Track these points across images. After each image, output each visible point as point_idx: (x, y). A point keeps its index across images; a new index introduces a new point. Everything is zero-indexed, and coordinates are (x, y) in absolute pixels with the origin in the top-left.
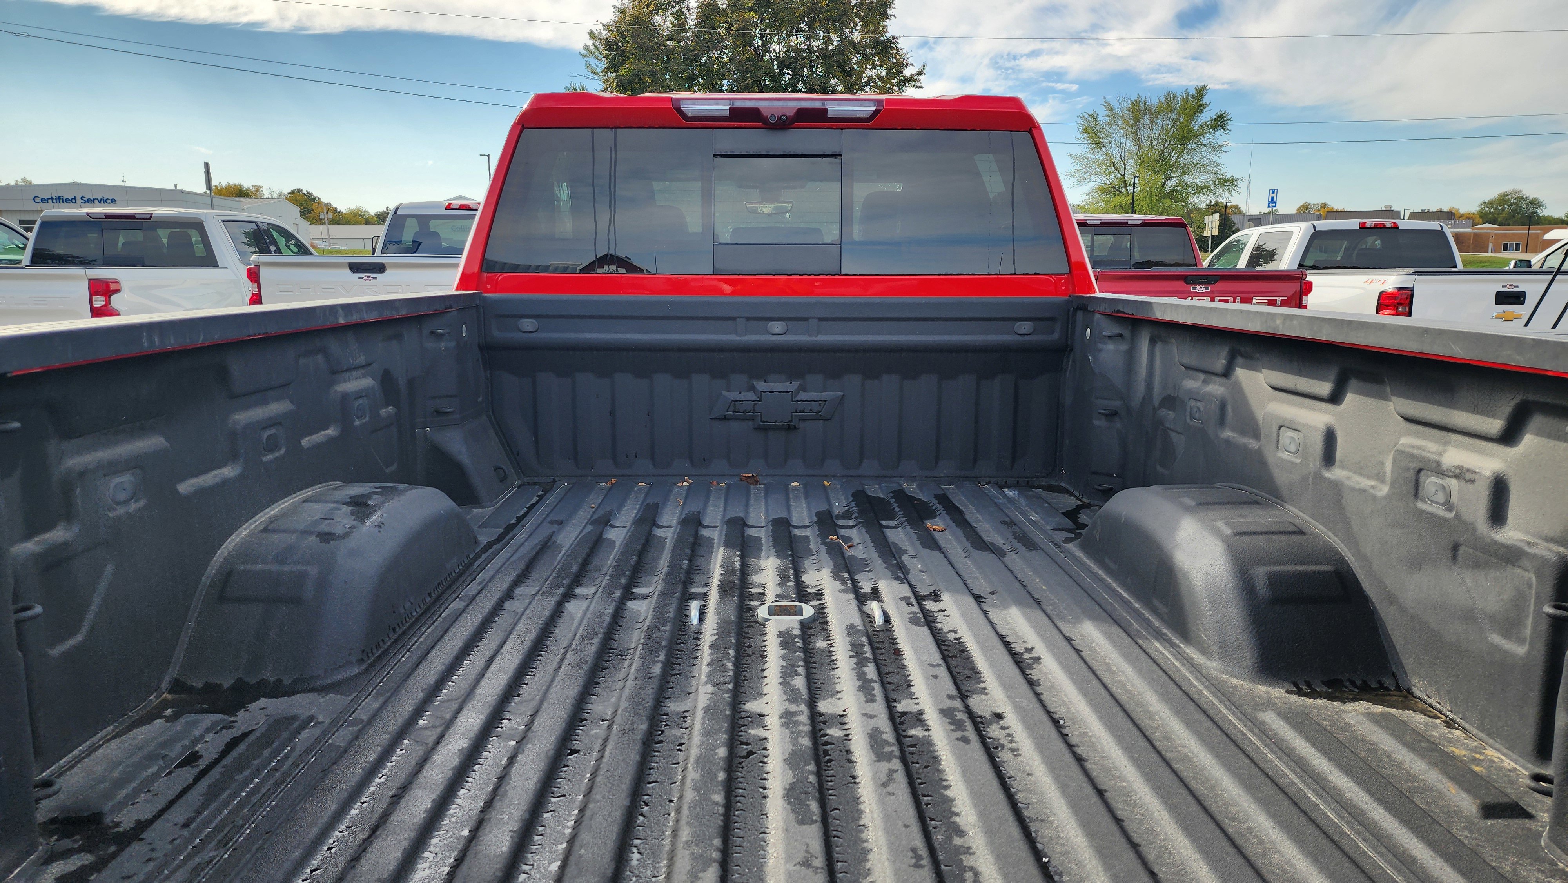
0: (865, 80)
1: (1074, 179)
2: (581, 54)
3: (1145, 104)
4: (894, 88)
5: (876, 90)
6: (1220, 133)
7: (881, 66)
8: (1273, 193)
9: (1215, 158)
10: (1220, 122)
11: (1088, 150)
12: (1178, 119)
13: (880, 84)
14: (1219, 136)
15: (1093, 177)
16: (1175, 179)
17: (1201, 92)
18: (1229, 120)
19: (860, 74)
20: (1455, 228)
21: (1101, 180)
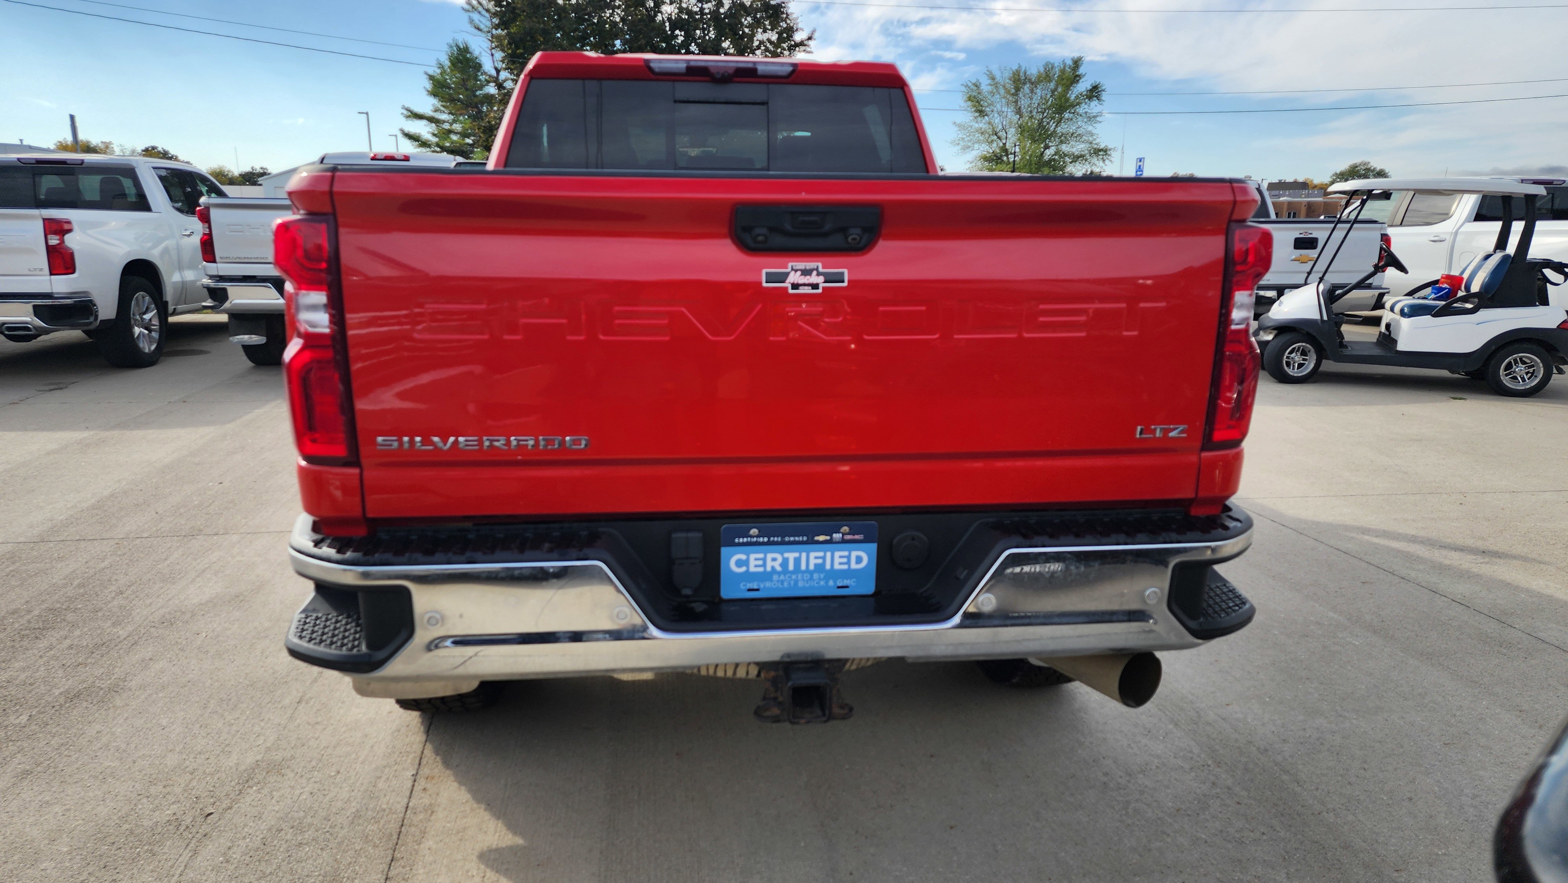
0: (756, 43)
1: (959, 147)
2: (463, 9)
3: (1025, 74)
4: (785, 52)
5: (768, 53)
6: (1094, 103)
7: (772, 30)
8: (1140, 161)
9: (1090, 128)
10: (1094, 92)
11: (971, 118)
12: (1056, 89)
13: (771, 48)
14: (1094, 107)
15: (976, 146)
16: (1053, 148)
17: (1077, 63)
18: (1104, 90)
19: (751, 37)
20: (1308, 197)
21: (985, 149)
